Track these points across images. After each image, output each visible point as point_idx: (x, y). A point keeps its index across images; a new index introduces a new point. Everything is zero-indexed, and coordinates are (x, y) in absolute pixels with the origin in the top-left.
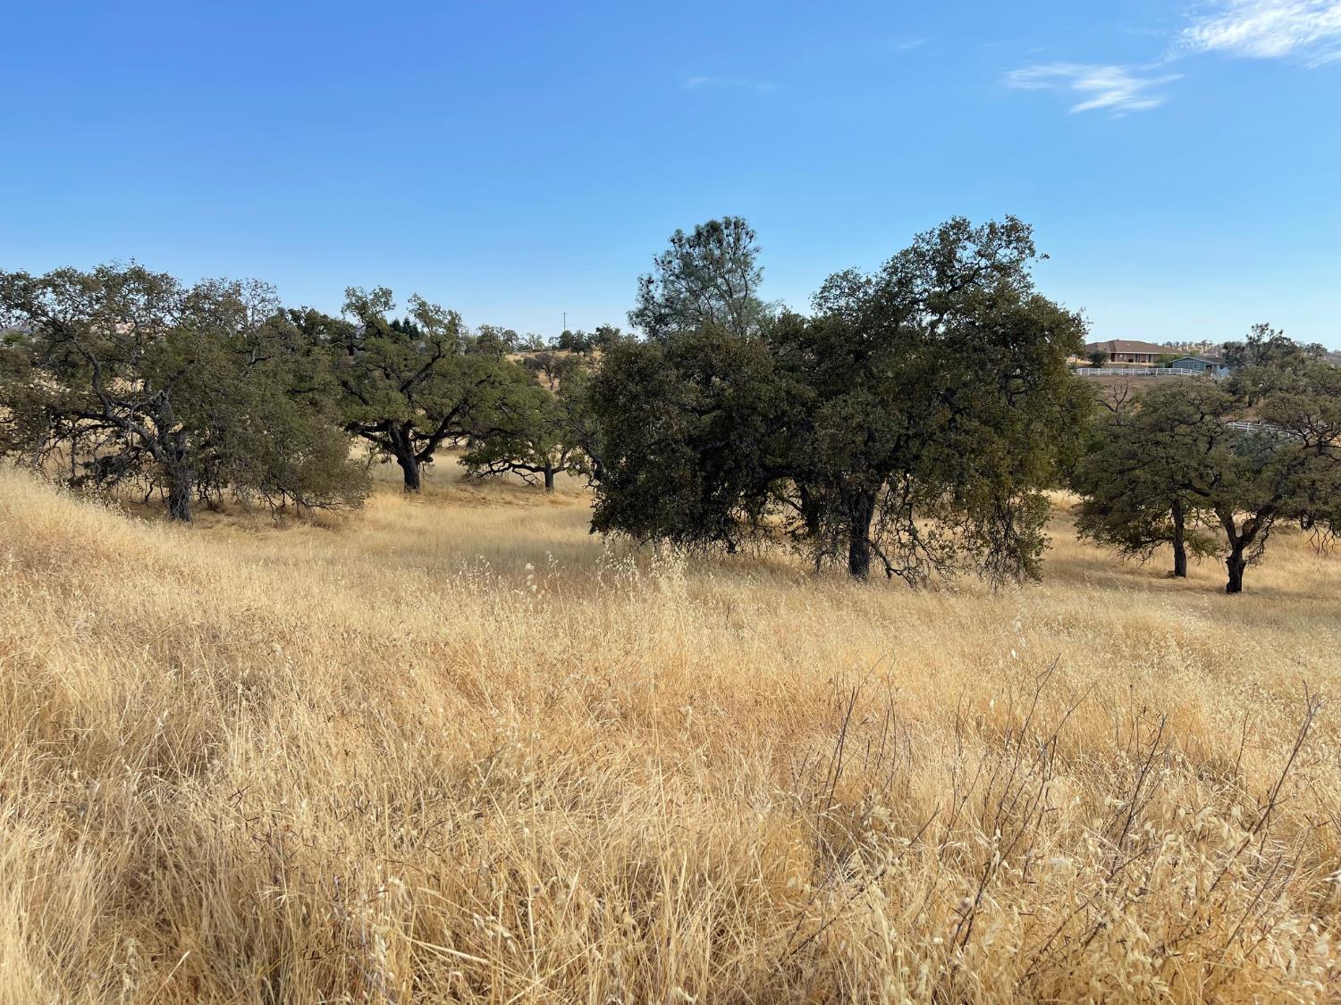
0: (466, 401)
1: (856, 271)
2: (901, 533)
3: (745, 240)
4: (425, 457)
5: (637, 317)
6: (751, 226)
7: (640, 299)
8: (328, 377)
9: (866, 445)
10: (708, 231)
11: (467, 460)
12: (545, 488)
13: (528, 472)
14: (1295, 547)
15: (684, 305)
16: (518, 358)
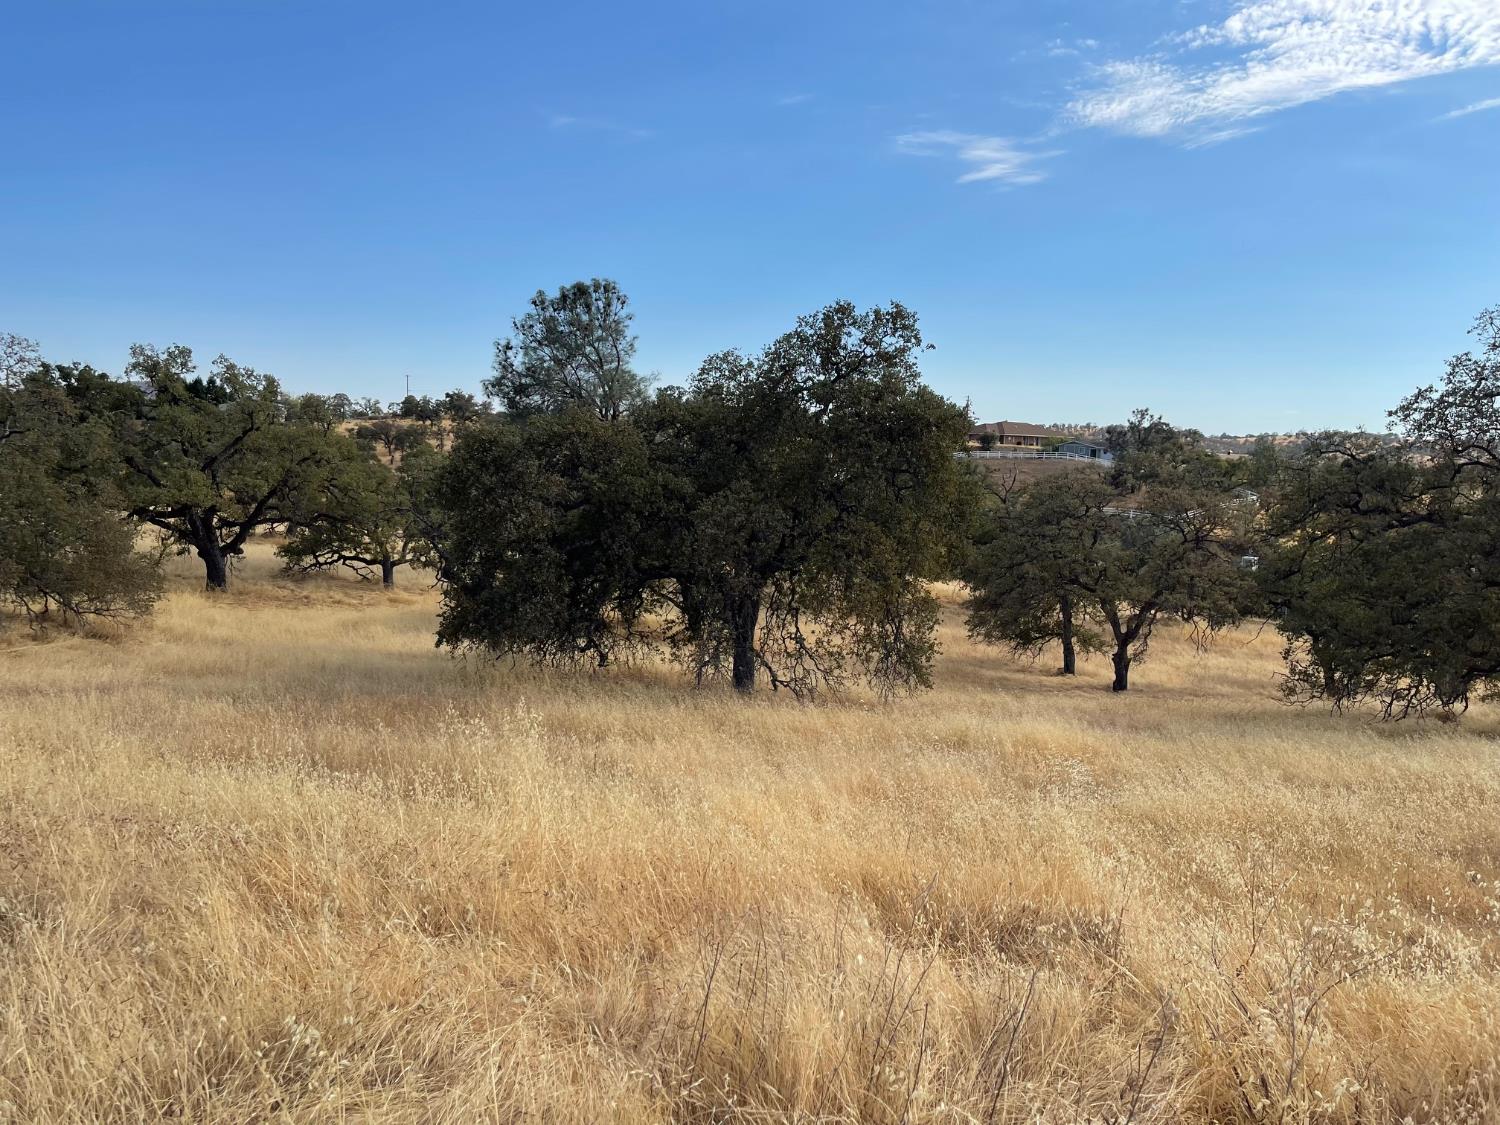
0: (285, 482)
1: (736, 353)
2: (787, 641)
3: (616, 306)
4: (234, 548)
5: (493, 386)
6: (622, 289)
7: (497, 366)
8: (107, 452)
9: (749, 545)
10: (574, 294)
11: (286, 550)
12: (382, 584)
13: (363, 564)
14: (1176, 640)
15: (548, 375)
16: (350, 426)
